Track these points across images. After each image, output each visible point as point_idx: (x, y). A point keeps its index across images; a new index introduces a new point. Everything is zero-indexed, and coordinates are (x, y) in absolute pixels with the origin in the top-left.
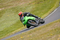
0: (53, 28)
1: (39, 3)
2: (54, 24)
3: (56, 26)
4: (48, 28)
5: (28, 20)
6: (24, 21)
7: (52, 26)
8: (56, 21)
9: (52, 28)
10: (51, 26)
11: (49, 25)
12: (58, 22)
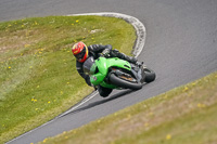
0: (110, 139)
1: (58, 50)
2: (115, 123)
3: (121, 129)
4: (92, 139)
5: (110, 70)
6: (97, 71)
7: (105, 132)
8: (121, 111)
9: (106, 137)
10: (102, 129)
11: (97, 126)
12: (129, 116)
